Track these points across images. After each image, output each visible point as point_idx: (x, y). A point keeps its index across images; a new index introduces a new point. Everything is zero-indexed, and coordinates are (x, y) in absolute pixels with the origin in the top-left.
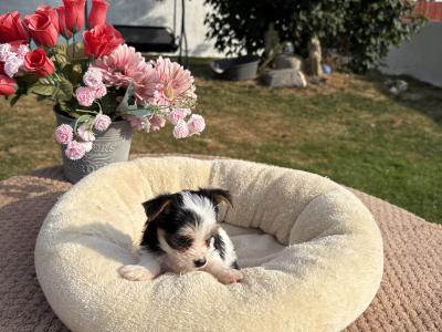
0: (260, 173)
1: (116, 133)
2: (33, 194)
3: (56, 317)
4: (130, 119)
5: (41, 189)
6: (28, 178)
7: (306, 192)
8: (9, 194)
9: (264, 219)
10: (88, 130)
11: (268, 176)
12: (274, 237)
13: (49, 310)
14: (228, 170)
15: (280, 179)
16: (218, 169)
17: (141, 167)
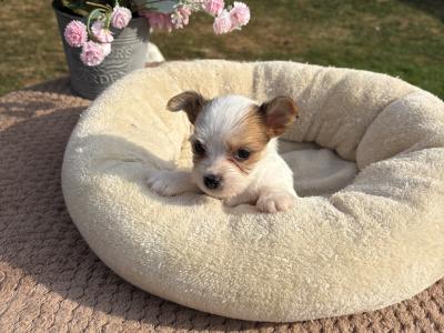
0: (316, 75)
1: (132, 34)
2: (40, 113)
3: (98, 260)
4: (148, 15)
5: (47, 106)
6: (29, 93)
7: (377, 96)
8: (11, 114)
9: (323, 130)
10: (105, 27)
11: (326, 79)
12: (334, 152)
13: (87, 250)
14: (275, 74)
15: (343, 82)
16: (262, 73)
17: (171, 74)
